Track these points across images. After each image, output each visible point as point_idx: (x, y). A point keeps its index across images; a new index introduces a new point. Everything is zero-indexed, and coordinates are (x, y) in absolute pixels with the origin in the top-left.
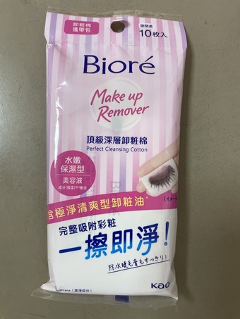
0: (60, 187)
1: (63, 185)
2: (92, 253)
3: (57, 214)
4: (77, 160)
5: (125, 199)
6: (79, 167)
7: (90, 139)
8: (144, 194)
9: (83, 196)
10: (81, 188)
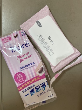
0: (18, 82)
1: (19, 81)
2: (32, 94)
3: (20, 88)
4: (20, 74)
5: (35, 79)
6: (21, 76)
7: (21, 68)
8: (39, 76)
9: (25, 82)
10: (23, 80)
